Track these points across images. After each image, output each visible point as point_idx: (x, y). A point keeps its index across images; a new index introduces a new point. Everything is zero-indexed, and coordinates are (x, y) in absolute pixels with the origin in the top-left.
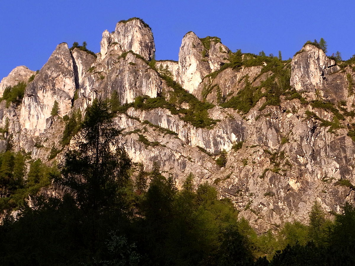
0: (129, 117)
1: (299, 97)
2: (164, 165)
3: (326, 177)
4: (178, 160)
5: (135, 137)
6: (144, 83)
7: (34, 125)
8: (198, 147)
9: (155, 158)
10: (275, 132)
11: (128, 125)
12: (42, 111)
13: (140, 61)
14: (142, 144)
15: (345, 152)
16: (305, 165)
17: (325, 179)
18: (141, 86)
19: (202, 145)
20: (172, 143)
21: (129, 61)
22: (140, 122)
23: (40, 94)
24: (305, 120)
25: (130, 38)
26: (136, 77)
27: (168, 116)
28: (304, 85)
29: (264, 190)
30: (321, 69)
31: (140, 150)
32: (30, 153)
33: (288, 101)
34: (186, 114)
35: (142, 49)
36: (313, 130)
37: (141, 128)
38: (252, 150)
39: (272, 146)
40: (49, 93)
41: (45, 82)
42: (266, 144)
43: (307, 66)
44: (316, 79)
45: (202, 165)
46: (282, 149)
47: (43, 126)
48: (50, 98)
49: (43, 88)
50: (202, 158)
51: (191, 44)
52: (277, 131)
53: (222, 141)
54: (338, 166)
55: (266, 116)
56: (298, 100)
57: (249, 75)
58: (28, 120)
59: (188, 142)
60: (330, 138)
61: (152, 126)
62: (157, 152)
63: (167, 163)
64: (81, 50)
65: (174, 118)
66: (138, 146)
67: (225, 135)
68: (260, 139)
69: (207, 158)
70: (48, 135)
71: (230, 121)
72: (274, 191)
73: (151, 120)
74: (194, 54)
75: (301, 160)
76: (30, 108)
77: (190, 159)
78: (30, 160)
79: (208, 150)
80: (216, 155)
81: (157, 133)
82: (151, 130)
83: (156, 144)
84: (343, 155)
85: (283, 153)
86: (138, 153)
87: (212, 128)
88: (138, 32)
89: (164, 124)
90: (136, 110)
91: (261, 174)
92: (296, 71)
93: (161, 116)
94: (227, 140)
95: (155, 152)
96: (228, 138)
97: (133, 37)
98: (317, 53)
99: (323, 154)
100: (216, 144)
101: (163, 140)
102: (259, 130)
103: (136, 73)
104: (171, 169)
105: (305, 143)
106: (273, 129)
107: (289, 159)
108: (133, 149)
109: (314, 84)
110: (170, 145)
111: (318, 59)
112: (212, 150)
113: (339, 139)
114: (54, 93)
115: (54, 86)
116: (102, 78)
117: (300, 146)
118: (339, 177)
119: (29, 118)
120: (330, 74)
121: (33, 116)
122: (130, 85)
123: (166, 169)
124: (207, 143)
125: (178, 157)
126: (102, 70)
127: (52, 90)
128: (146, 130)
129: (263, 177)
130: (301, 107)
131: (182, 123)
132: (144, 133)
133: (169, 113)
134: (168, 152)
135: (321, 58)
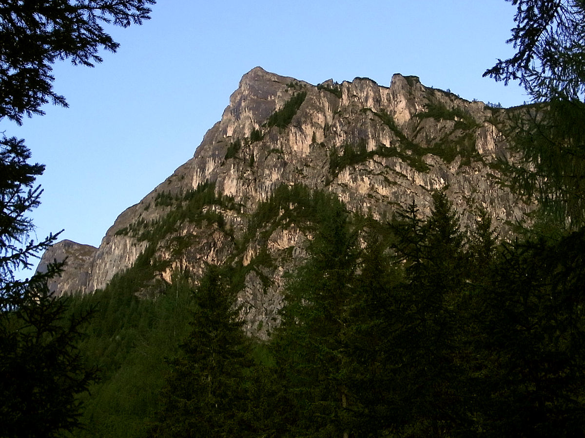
0: (375, 162)
1: (481, 160)
2: (401, 197)
3: (498, 216)
4: (409, 195)
5: (381, 178)
6: (381, 135)
7: (301, 148)
8: (420, 185)
9: (395, 193)
10: (468, 184)
11: (375, 167)
12: (306, 138)
13: (377, 118)
14: (387, 183)
15: (509, 202)
16: (487, 208)
17: (498, 218)
18: (379, 137)
19: (423, 184)
20: (405, 183)
21: (370, 117)
22: (382, 165)
23: (303, 127)
24: (486, 180)
25: (365, 93)
26: (375, 129)
27: (400, 163)
28: (484, 150)
29: (464, 223)
30: (494, 139)
31: (386, 187)
32: (302, 170)
33: (475, 163)
34: (411, 160)
35: (374, 104)
36: (491, 186)
37: (384, 170)
38: (455, 196)
39: (467, 194)
40: (309, 126)
41: (306, 118)
42: (463, 192)
43: (486, 137)
44: (491, 146)
45: (424, 198)
46: (473, 196)
47: (307, 150)
48: (310, 129)
49: (305, 122)
50: (423, 194)
51: (401, 85)
52: (470, 183)
53: (435, 182)
54: (505, 211)
55: (463, 173)
56: (481, 162)
57: (446, 126)
58: (295, 144)
59: (414, 181)
60: (501, 193)
61: (391, 169)
62: (396, 189)
63: (403, 196)
64: (326, 90)
65: (404, 164)
66: (384, 184)
67: (436, 179)
68: (460, 188)
69: (427, 193)
70: (312, 157)
71: (439, 170)
72: (470, 225)
73: (390, 165)
74: (403, 95)
75: (484, 205)
76: (296, 135)
77: (416, 194)
78: (303, 176)
79: (426, 187)
80: (432, 191)
81: (395, 175)
82: (391, 172)
83: (395, 183)
84: (508, 204)
85: (474, 199)
86: (384, 189)
87: (428, 173)
88: (371, 91)
89: (398, 169)
90: (379, 157)
91: (461, 212)
92: (479, 140)
93: (396, 163)
94: (438, 182)
95: (395, 189)
96: (438, 181)
97: (367, 93)
98: (491, 128)
99: (496, 201)
100: (431, 184)
101: (399, 181)
102: (459, 182)
103: (375, 127)
104: (405, 201)
105: (486, 195)
106: (468, 182)
107: (478, 205)
108: (381, 186)
109: (490, 149)
110: (404, 184)
111: (492, 132)
112: (429, 188)
113: (505, 194)
114: (312, 126)
115: (312, 120)
116: (349, 123)
117: (484, 196)
118: (505, 218)
119: (296, 142)
120: (499, 142)
121: (299, 141)
122: (372, 136)
123: (403, 200)
124: (426, 183)
125: (409, 192)
126: (348, 116)
127: (311, 123)
128: (387, 173)
129: (463, 214)
130: (483, 168)
131: (409, 168)
132: (387, 174)
133: (401, 161)
134: (403, 189)
135: (494, 131)
